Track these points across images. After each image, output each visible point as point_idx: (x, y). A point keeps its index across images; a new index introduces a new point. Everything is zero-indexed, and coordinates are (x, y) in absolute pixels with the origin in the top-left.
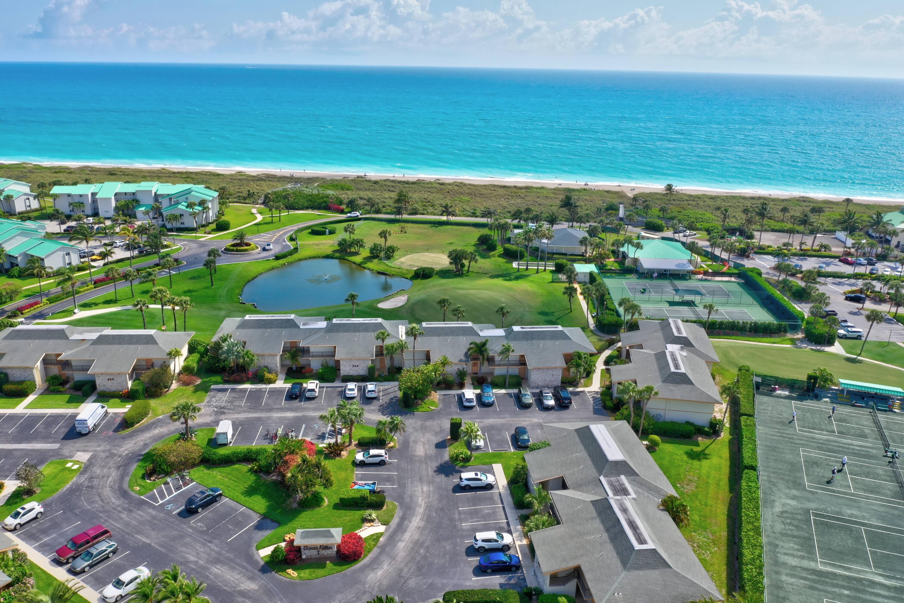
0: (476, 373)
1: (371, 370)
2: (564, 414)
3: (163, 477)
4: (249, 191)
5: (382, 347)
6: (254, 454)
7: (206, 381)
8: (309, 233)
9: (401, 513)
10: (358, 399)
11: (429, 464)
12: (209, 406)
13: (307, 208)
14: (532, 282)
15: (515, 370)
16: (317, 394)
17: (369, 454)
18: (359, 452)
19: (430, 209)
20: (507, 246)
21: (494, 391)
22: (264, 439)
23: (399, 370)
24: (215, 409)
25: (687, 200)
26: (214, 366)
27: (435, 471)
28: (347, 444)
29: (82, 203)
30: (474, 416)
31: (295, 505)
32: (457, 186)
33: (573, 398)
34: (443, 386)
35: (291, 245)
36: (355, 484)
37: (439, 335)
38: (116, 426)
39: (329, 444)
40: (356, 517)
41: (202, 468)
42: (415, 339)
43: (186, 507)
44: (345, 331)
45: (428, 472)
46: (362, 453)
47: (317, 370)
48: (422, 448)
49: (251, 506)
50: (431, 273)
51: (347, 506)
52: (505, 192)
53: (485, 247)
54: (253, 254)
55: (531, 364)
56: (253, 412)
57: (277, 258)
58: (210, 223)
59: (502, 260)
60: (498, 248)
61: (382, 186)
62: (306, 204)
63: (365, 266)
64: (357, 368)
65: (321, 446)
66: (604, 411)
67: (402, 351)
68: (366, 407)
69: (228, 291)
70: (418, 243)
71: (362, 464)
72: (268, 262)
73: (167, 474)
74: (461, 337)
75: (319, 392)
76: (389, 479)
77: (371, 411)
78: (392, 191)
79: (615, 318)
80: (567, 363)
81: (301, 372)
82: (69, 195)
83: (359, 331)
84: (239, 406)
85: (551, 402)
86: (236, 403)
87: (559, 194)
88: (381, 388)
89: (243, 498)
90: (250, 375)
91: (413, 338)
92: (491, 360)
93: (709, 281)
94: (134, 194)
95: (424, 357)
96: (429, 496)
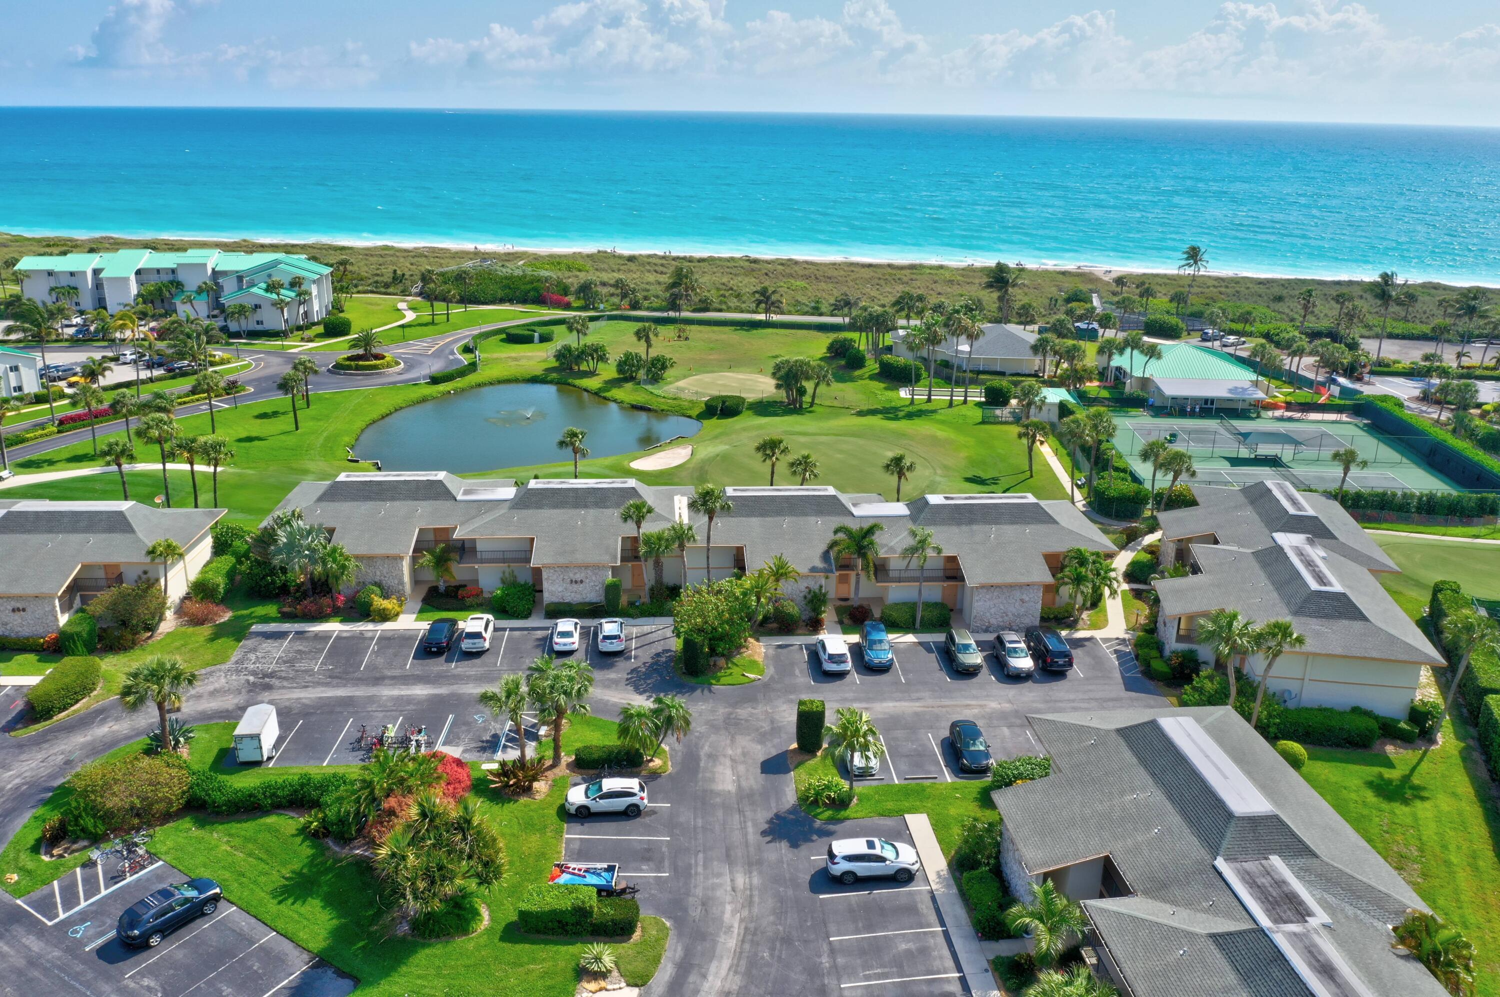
0: (846, 600)
1: (612, 591)
2: (1057, 689)
3: (85, 848)
4: (395, 271)
5: (635, 540)
6: (316, 788)
7: (242, 616)
8: (502, 340)
9: (680, 953)
10: (581, 655)
11: (748, 814)
12: (238, 672)
13: (502, 301)
14: (943, 422)
15: (934, 592)
16: (487, 645)
17: (600, 789)
18: (576, 785)
19: (733, 302)
20: (887, 357)
21: (891, 637)
22: (353, 750)
23: (674, 591)
24: (251, 678)
25: (1214, 286)
26: (263, 583)
27: (764, 833)
28: (548, 763)
29: (76, 288)
30: (850, 695)
31: (404, 928)
32: (782, 264)
33: (1077, 654)
34: (775, 625)
35: (465, 359)
36: (563, 869)
37: (763, 514)
38: (9, 718)
39: (503, 764)
40: (562, 964)
41: (186, 823)
42: (711, 519)
43: (118, 932)
44: (555, 506)
45: (745, 835)
46: (583, 787)
47: (491, 593)
48: (729, 772)
49: (290, 928)
50: (738, 405)
51: (538, 932)
52: (872, 274)
53: (843, 362)
54: (389, 375)
55: (973, 575)
56: (337, 686)
57: (435, 380)
58: (314, 324)
59: (878, 386)
60: (867, 363)
61: (643, 265)
62: (500, 294)
63: (608, 394)
64: (581, 587)
65: (486, 766)
66: (1151, 684)
67: (682, 547)
68: (598, 675)
69: (327, 439)
70: (711, 357)
71: (583, 815)
72: (415, 388)
73: (96, 840)
74: (812, 519)
75: (493, 639)
76: (647, 855)
77: (609, 685)
78: (662, 273)
79: (1134, 486)
80: (1054, 576)
81: (456, 596)
82: (50, 273)
83: (586, 506)
84: (306, 671)
85: (1025, 663)
86: (301, 665)
87: (974, 277)
88: (635, 631)
89: (272, 906)
90: (341, 602)
91: (706, 518)
92: (880, 570)
93: (1298, 420)
94: (173, 271)
95: (729, 562)
96: (750, 902)
